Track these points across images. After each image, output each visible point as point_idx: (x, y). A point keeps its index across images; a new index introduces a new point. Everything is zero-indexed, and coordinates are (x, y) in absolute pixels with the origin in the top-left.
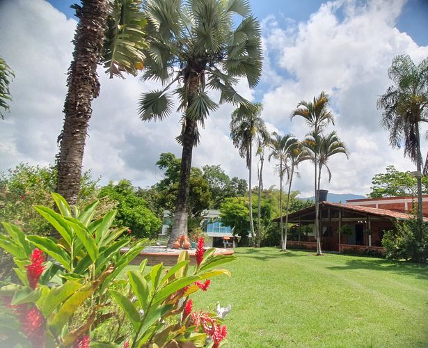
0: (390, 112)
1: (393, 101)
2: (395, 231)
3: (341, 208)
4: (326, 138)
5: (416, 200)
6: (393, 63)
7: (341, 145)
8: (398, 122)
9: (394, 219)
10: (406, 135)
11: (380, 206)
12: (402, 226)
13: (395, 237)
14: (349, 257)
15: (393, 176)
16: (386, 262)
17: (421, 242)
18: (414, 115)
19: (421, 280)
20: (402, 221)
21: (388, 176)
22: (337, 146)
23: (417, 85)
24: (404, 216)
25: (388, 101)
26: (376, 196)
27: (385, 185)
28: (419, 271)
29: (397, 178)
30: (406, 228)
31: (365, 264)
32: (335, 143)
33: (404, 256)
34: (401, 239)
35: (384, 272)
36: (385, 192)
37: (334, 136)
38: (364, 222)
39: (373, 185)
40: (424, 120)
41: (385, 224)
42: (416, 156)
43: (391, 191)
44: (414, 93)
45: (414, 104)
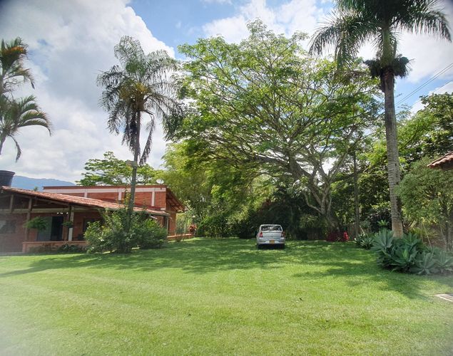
0: (111, 93)
1: (117, 82)
2: (102, 222)
3: (33, 196)
4: (19, 101)
5: (129, 190)
6: (122, 41)
7: (41, 116)
8: (120, 106)
9: (103, 209)
10: (127, 122)
11: (89, 195)
12: (111, 216)
13: (102, 229)
14: (37, 257)
15: (111, 163)
16: (87, 257)
17: (128, 232)
18: (137, 104)
19: (121, 271)
20: (111, 211)
21: (105, 163)
22: (35, 116)
23: (144, 74)
24: (115, 206)
25: (111, 79)
26: (88, 183)
27: (101, 172)
28: (122, 262)
29: (115, 166)
30: (115, 218)
31: (58, 262)
32: (33, 111)
33: (109, 247)
34: (108, 230)
35: (81, 269)
36: (100, 179)
37: (31, 102)
38: (65, 213)
39: (85, 172)
40: (146, 111)
41: (91, 215)
42: (135, 145)
43: (107, 179)
44: (140, 81)
45: (138, 92)
